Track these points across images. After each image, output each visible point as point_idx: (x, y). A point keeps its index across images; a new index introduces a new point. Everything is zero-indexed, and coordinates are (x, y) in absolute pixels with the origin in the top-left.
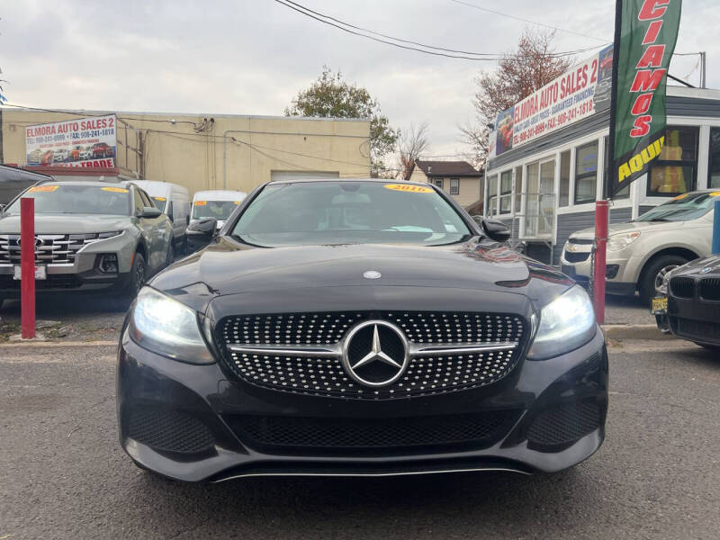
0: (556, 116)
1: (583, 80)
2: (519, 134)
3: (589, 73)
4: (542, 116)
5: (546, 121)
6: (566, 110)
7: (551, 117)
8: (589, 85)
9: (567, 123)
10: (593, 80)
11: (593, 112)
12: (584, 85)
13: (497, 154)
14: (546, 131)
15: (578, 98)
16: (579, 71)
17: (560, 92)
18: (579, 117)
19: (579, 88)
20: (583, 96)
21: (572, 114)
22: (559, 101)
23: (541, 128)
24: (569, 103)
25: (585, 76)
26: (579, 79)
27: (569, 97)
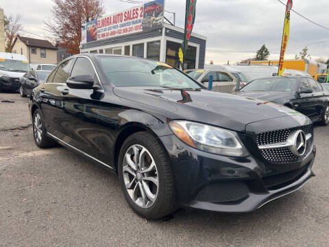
0: (122, 28)
1: (136, 15)
2: (101, 34)
3: (139, 12)
4: (114, 27)
5: (116, 30)
6: (128, 27)
7: (119, 28)
8: (139, 18)
9: (128, 33)
10: (141, 16)
11: (142, 30)
12: (137, 17)
13: (87, 41)
14: (117, 35)
15: (134, 23)
16: (134, 10)
17: (124, 18)
18: (134, 32)
19: (134, 18)
20: (136, 22)
21: (131, 29)
22: (123, 22)
23: (113, 33)
24: (128, 24)
25: (137, 13)
26: (134, 14)
27: (128, 21)
